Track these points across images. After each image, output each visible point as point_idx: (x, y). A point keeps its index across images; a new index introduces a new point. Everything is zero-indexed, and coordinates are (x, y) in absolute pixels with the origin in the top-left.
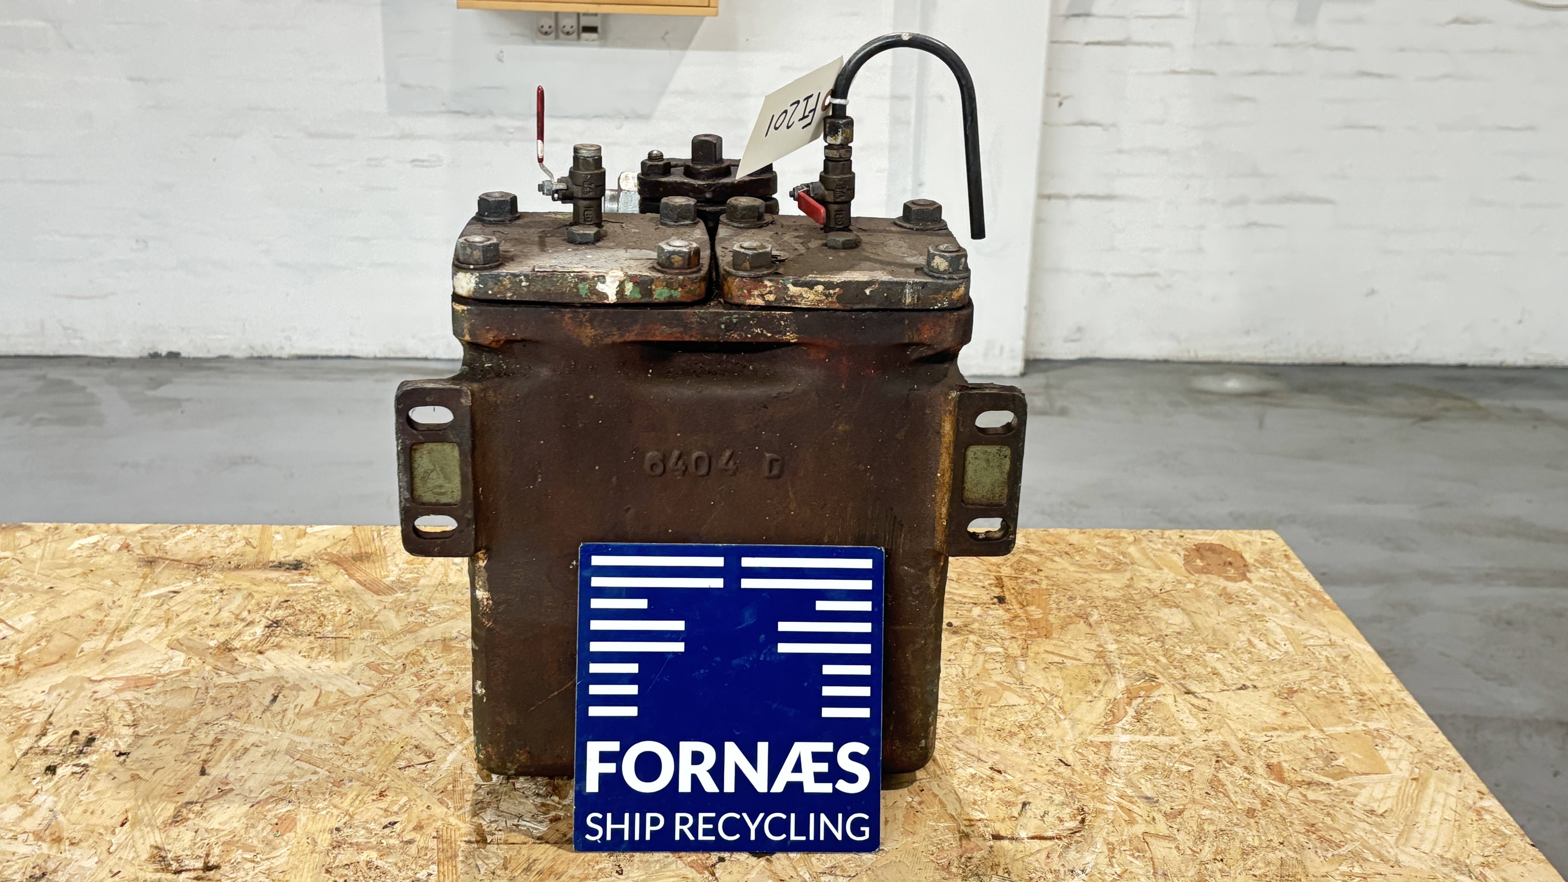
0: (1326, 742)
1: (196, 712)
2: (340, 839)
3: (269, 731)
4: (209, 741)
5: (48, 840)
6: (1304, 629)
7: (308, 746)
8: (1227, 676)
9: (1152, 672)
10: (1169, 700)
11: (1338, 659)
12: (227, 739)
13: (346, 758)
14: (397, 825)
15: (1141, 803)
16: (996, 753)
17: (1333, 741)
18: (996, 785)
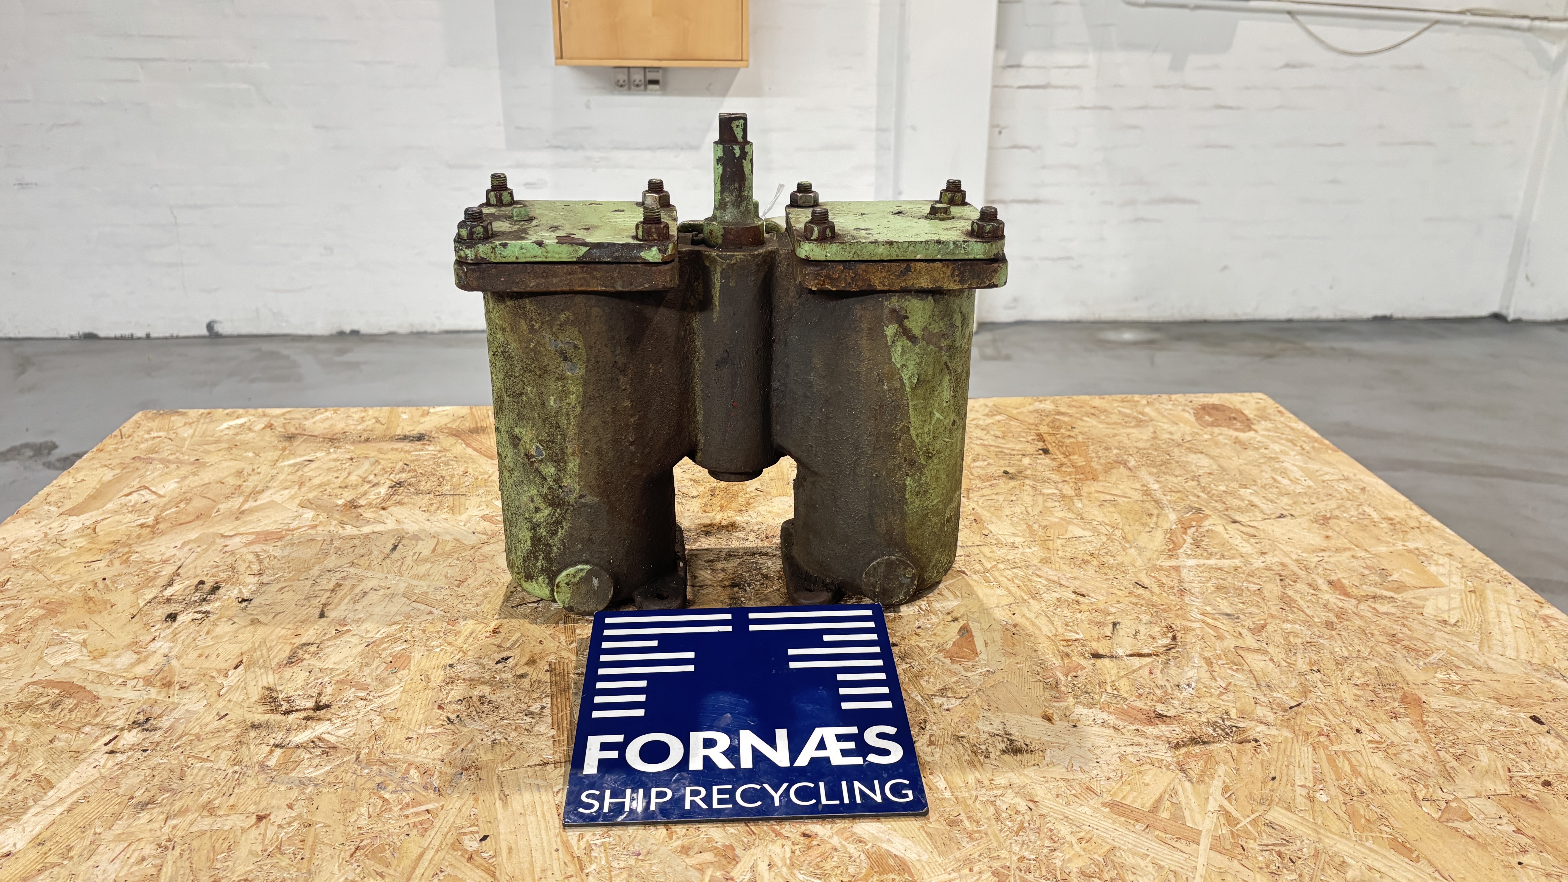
0: (1374, 560)
1: (319, 562)
2: (453, 675)
3: (388, 576)
4: (331, 586)
5: (158, 684)
6: (1317, 467)
7: (425, 589)
8: (1262, 506)
9: (1197, 506)
10: (1219, 529)
11: (1357, 491)
12: (348, 584)
13: (461, 599)
14: (510, 660)
15: (1225, 620)
16: (1074, 578)
17: (1381, 560)
18: (1083, 607)
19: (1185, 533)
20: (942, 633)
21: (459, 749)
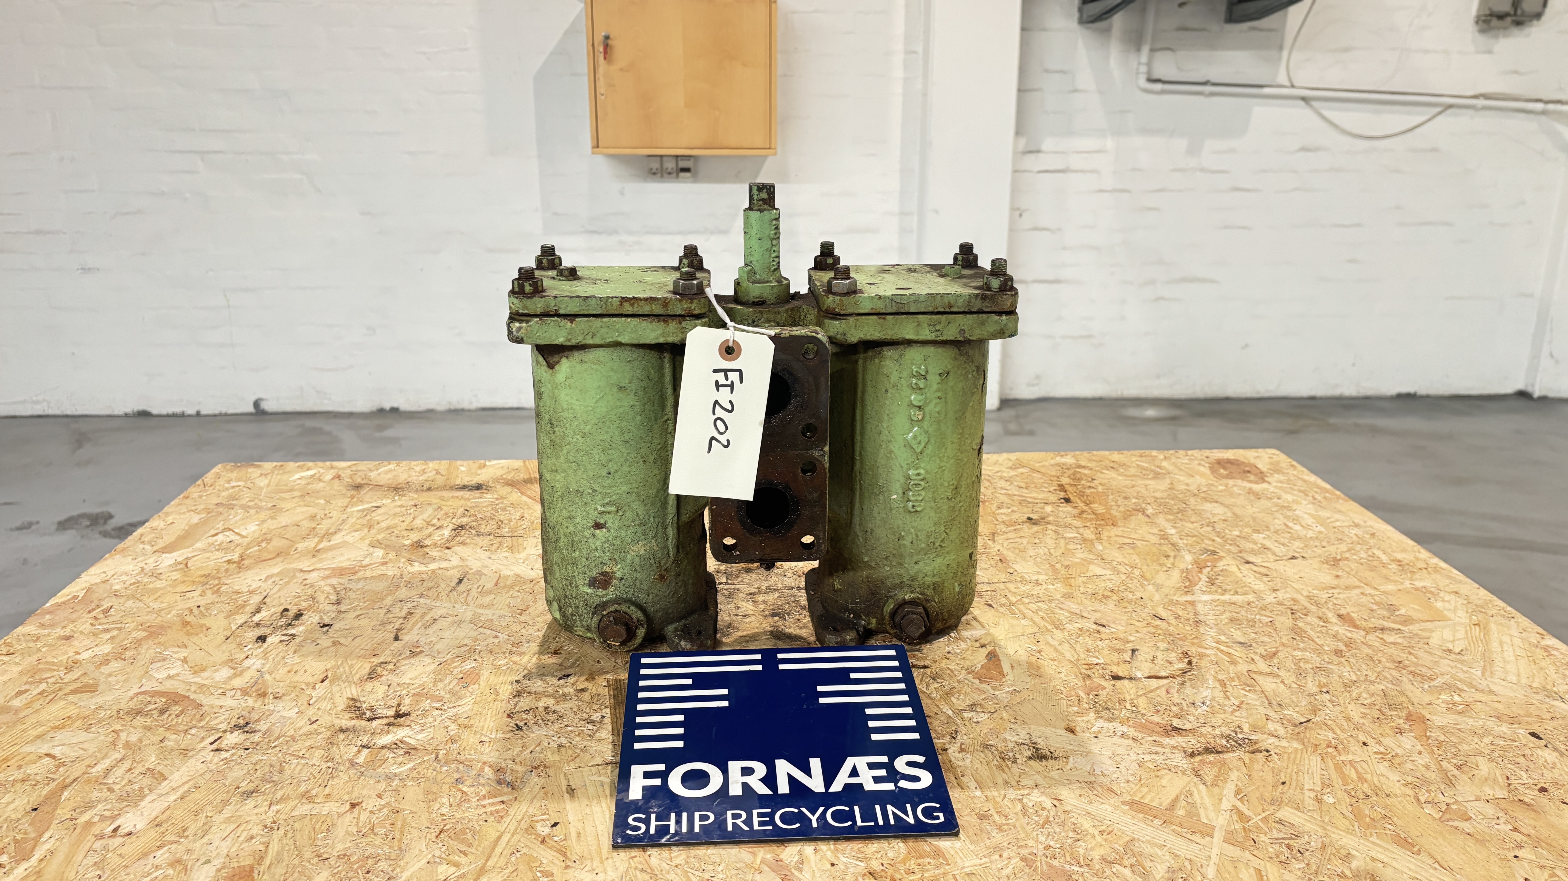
0: (1383, 597)
1: (392, 593)
2: (519, 689)
3: (455, 605)
4: (403, 613)
5: (254, 694)
7: (490, 617)
8: (1276, 550)
9: (1212, 548)
10: (1234, 569)
11: (1367, 536)
12: (419, 612)
14: (571, 677)
15: (1239, 648)
16: (1095, 611)
17: (1389, 596)
18: (1103, 636)
19: (1201, 572)
20: (971, 658)
21: (529, 751)
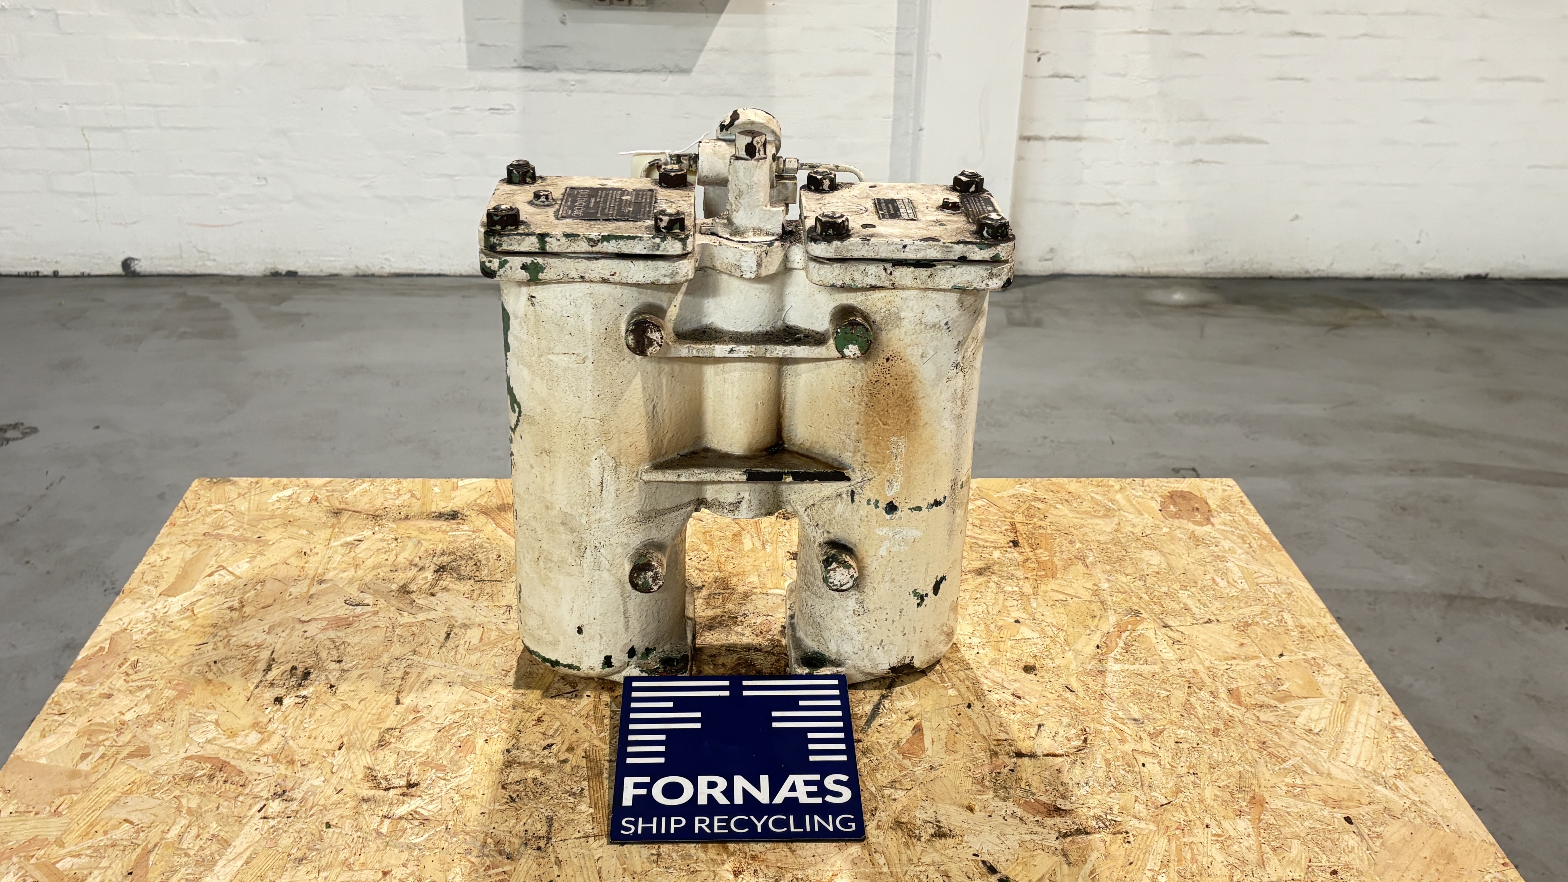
0: (1274, 670)
1: (387, 649)
2: (510, 759)
4: (400, 674)
5: (284, 762)
6: (1256, 568)
7: (479, 678)
8: (1195, 610)
9: (1136, 608)
10: (1151, 634)
11: (1283, 596)
12: (414, 672)
13: (509, 688)
15: (1131, 724)
16: (1015, 680)
17: (1280, 669)
18: (1017, 709)
20: (899, 731)
21: (522, 823)
